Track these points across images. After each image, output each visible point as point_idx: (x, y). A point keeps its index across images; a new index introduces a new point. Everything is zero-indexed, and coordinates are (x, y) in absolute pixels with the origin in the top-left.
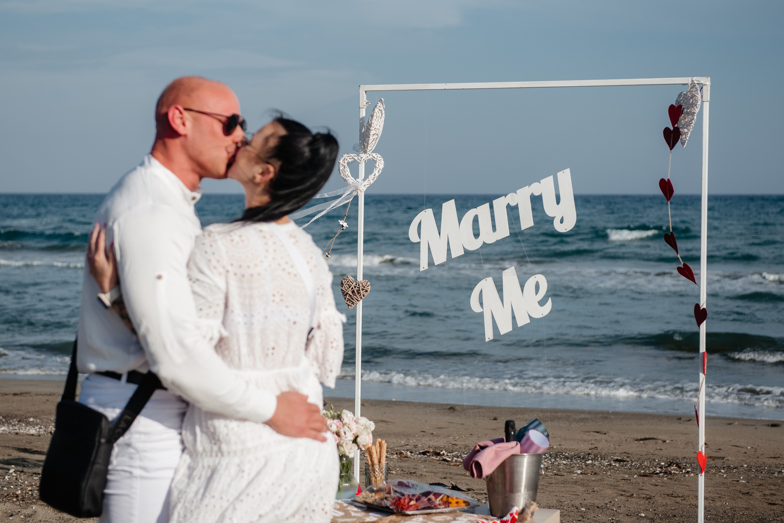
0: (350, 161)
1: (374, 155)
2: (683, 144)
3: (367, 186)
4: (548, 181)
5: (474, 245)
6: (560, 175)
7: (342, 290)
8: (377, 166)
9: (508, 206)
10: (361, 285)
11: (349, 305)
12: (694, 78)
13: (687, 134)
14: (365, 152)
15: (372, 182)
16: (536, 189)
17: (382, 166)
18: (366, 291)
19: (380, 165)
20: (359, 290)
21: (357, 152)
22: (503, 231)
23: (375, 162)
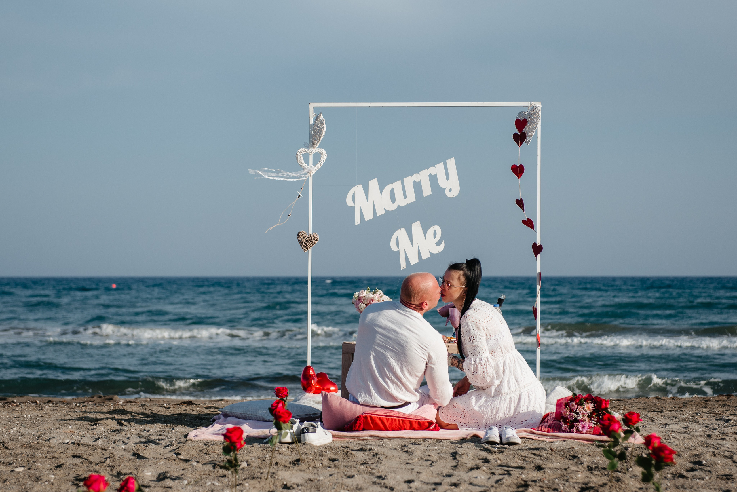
0: (304, 153)
1: (320, 149)
2: (527, 143)
3: (316, 170)
4: (441, 166)
5: (392, 207)
6: (448, 162)
7: (299, 240)
8: (323, 156)
9: (414, 182)
10: (312, 236)
11: (304, 250)
12: (532, 103)
13: (530, 136)
14: (314, 147)
15: (320, 167)
16: (432, 170)
17: (326, 157)
18: (317, 240)
19: (325, 156)
20: (312, 240)
21: (308, 147)
22: (411, 198)
23: (322, 154)
